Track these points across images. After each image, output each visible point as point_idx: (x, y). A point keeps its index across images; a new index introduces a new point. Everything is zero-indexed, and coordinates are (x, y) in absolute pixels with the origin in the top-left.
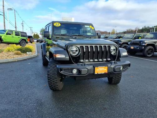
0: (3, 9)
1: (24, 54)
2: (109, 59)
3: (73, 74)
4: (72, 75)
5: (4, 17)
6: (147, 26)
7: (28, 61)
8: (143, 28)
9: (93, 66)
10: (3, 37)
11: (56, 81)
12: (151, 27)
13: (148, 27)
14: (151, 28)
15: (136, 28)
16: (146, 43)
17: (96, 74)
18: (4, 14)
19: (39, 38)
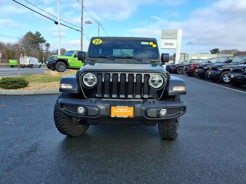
0: (82, 22)
3: (78, 114)
4: (76, 114)
5: (82, 33)
10: (69, 61)
11: (64, 121)
17: (113, 118)
18: (82, 29)
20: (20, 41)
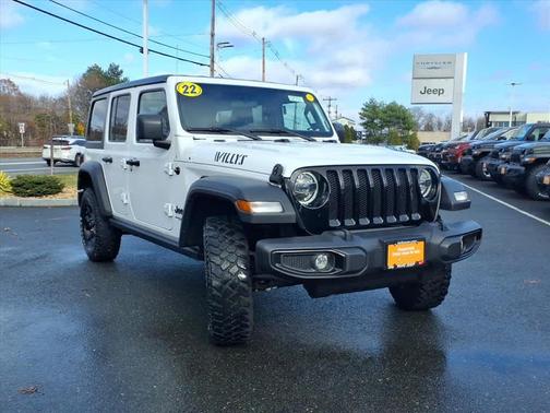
20: (70, 91)
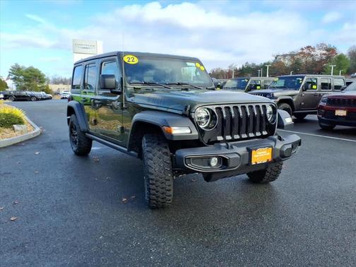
1: (7, 130)
2: (265, 133)
6: (250, 63)
7: (28, 147)
8: (243, 67)
9: (248, 149)
12: (258, 63)
13: (254, 65)
14: (258, 68)
15: (230, 67)
16: (276, 98)
19: (7, 87)
